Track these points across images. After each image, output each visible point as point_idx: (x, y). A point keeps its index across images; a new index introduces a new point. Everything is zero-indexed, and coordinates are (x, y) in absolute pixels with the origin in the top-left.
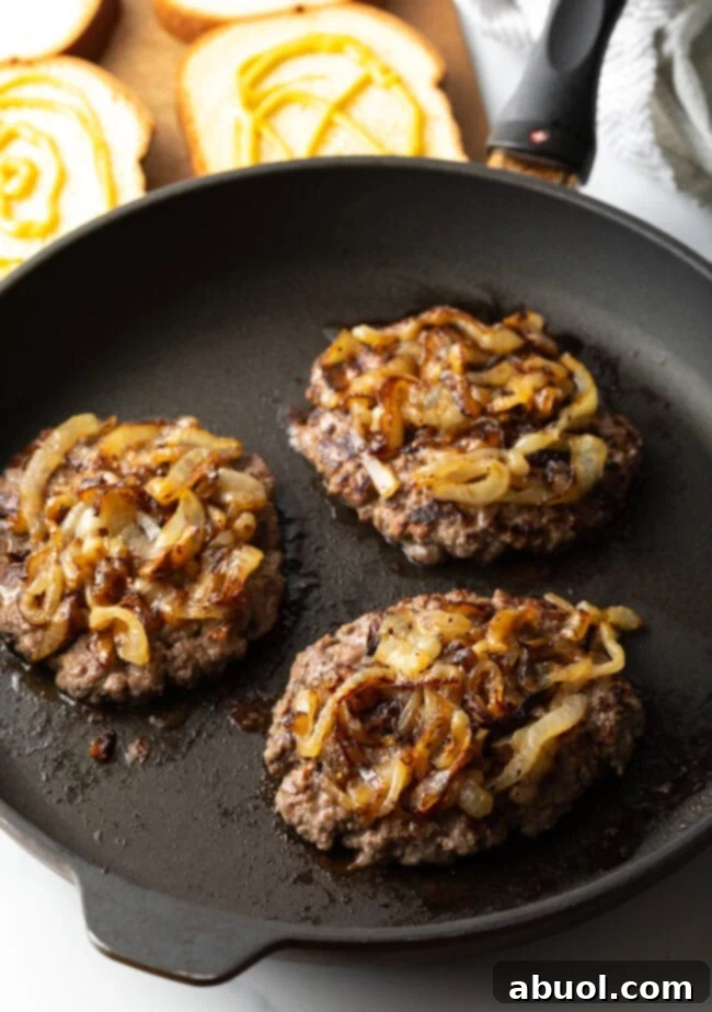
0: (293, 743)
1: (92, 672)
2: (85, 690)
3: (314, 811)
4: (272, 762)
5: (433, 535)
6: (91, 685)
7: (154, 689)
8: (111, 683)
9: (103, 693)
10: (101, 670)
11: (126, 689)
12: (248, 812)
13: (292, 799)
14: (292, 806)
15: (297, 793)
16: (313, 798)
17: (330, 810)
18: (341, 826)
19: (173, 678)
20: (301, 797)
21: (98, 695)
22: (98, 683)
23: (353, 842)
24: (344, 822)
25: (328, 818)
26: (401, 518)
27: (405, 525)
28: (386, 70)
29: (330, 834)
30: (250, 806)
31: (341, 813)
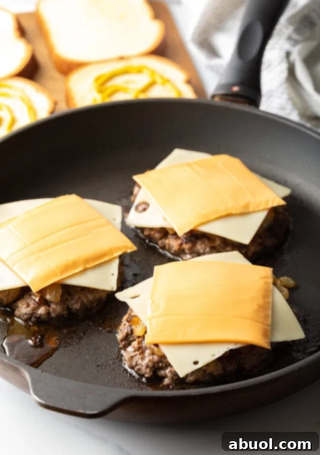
0: (132, 331)
1: (32, 306)
2: (29, 314)
3: (143, 359)
4: (122, 341)
5: (194, 248)
6: (31, 312)
7: (62, 313)
8: (42, 311)
9: (37, 316)
10: (36, 305)
11: (48, 314)
12: (110, 365)
13: (132, 354)
14: (132, 357)
15: (135, 351)
16: (143, 353)
17: (151, 357)
18: (156, 365)
19: (72, 309)
20: (136, 353)
21: (35, 317)
22: (35, 311)
23: (162, 373)
24: (158, 362)
25: (150, 361)
26: (179, 242)
27: (181, 245)
28: (162, 77)
29: (151, 368)
30: (111, 363)
31: (156, 358)
